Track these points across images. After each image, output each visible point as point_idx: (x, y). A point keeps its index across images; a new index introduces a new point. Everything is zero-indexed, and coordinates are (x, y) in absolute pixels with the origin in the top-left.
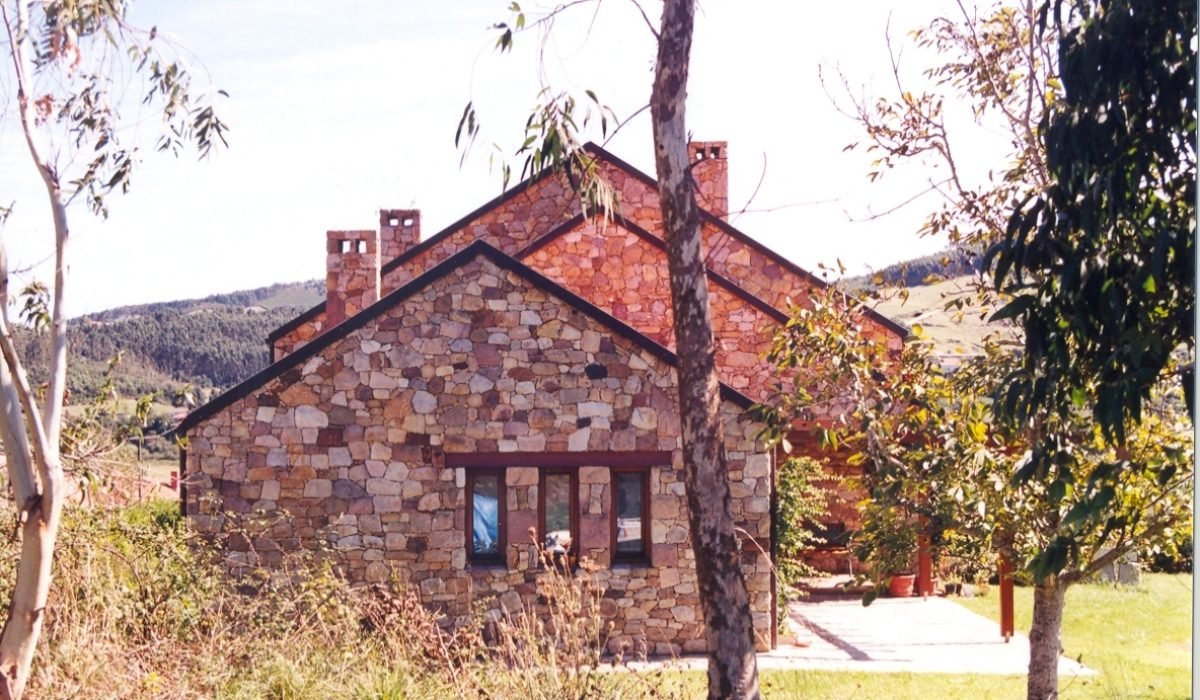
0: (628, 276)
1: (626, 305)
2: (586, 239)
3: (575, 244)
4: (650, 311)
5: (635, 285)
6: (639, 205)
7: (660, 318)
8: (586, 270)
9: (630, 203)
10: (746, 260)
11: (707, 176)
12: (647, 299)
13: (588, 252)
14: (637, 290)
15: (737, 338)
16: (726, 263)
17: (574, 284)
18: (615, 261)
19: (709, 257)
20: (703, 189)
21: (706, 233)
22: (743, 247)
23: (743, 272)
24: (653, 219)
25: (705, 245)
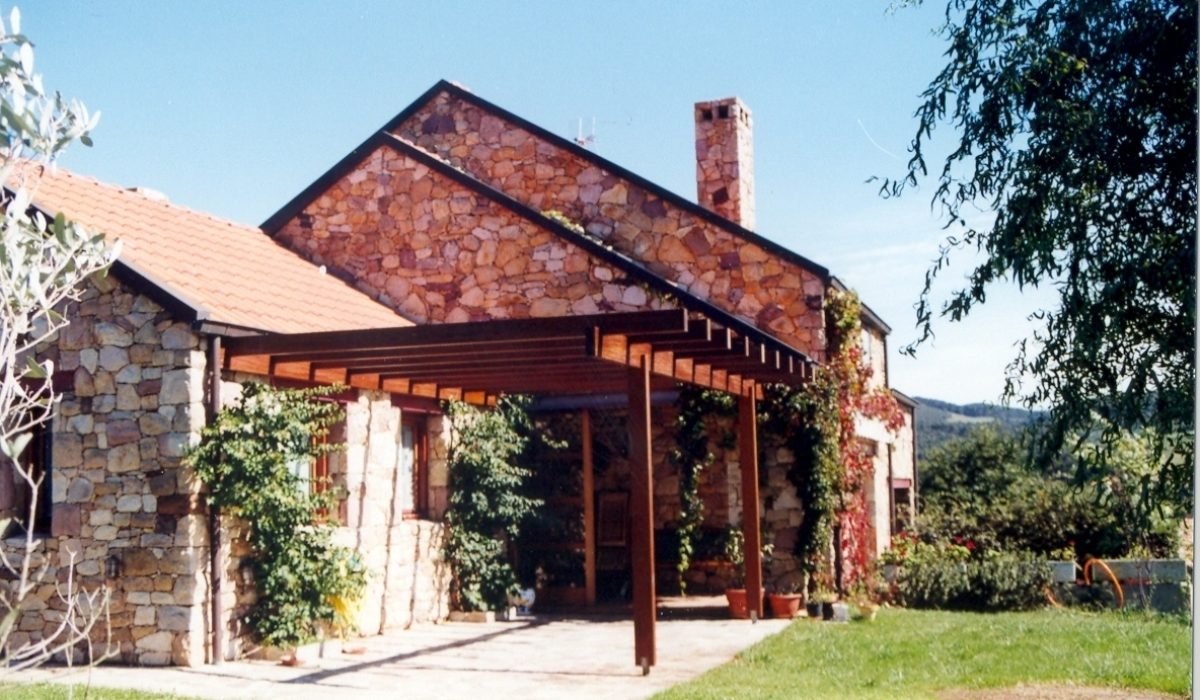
0: (416, 216)
1: (414, 251)
2: (372, 178)
3: (360, 183)
4: (442, 255)
5: (425, 227)
6: (497, 146)
7: (453, 263)
8: (373, 213)
9: (487, 145)
10: (622, 198)
11: (715, 140)
12: (439, 240)
13: (373, 191)
14: (427, 232)
15: (543, 281)
16: (599, 204)
17: (360, 232)
18: (402, 199)
19: (578, 199)
20: (710, 155)
21: (574, 170)
22: (619, 182)
23: (618, 213)
24: (512, 160)
25: (573, 184)
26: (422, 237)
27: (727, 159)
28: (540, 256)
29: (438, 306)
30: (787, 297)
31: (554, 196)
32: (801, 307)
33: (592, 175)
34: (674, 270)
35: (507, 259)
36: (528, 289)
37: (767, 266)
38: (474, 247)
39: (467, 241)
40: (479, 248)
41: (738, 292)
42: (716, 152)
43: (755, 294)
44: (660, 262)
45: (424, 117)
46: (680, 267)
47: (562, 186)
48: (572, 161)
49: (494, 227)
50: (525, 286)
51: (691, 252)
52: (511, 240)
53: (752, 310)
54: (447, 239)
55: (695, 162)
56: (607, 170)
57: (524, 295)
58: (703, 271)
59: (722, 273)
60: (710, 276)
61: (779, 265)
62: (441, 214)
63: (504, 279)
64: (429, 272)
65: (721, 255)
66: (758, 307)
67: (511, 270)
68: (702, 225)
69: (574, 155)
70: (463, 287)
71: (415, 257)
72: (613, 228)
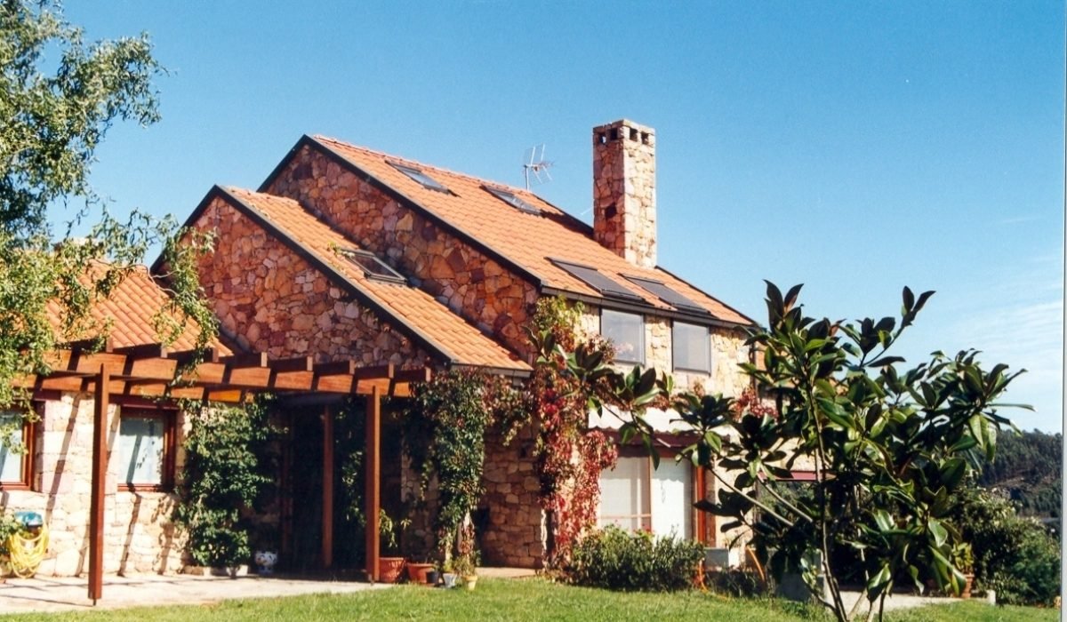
0: (233, 251)
1: (231, 279)
2: (211, 222)
3: (204, 227)
4: (246, 282)
5: (237, 259)
6: (336, 187)
7: (252, 288)
9: (331, 186)
11: (607, 160)
12: (245, 270)
14: (238, 264)
15: (301, 300)
16: (395, 232)
18: (226, 238)
19: (383, 228)
20: (603, 174)
21: (381, 203)
22: (408, 213)
23: (407, 238)
24: (344, 198)
25: (380, 216)
26: (235, 268)
27: (616, 177)
28: (300, 280)
29: (243, 323)
30: (514, 305)
31: (368, 226)
32: (522, 314)
33: (391, 207)
34: (441, 285)
35: (281, 283)
36: (292, 307)
37: (501, 278)
38: (263, 275)
39: (261, 271)
40: (266, 275)
41: (481, 303)
42: (607, 171)
43: (493, 303)
44: (433, 279)
45: (294, 167)
46: (445, 283)
47: (374, 217)
48: (380, 196)
49: (275, 258)
50: (291, 305)
51: (452, 269)
52: (284, 268)
53: (490, 318)
54: (249, 269)
55: (593, 181)
56: (401, 203)
57: (290, 312)
58: (460, 286)
59: (472, 286)
60: (463, 289)
61: (509, 277)
62: (247, 249)
63: (279, 300)
64: (239, 296)
65: (471, 270)
66: (494, 315)
67: (283, 292)
68: (460, 246)
69: (382, 192)
70: (257, 306)
71: (231, 284)
72: (403, 252)
